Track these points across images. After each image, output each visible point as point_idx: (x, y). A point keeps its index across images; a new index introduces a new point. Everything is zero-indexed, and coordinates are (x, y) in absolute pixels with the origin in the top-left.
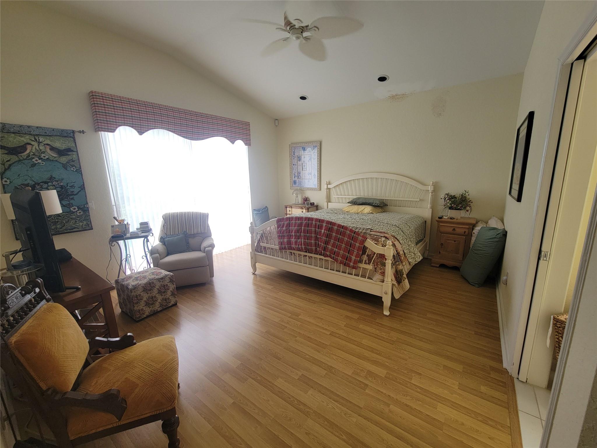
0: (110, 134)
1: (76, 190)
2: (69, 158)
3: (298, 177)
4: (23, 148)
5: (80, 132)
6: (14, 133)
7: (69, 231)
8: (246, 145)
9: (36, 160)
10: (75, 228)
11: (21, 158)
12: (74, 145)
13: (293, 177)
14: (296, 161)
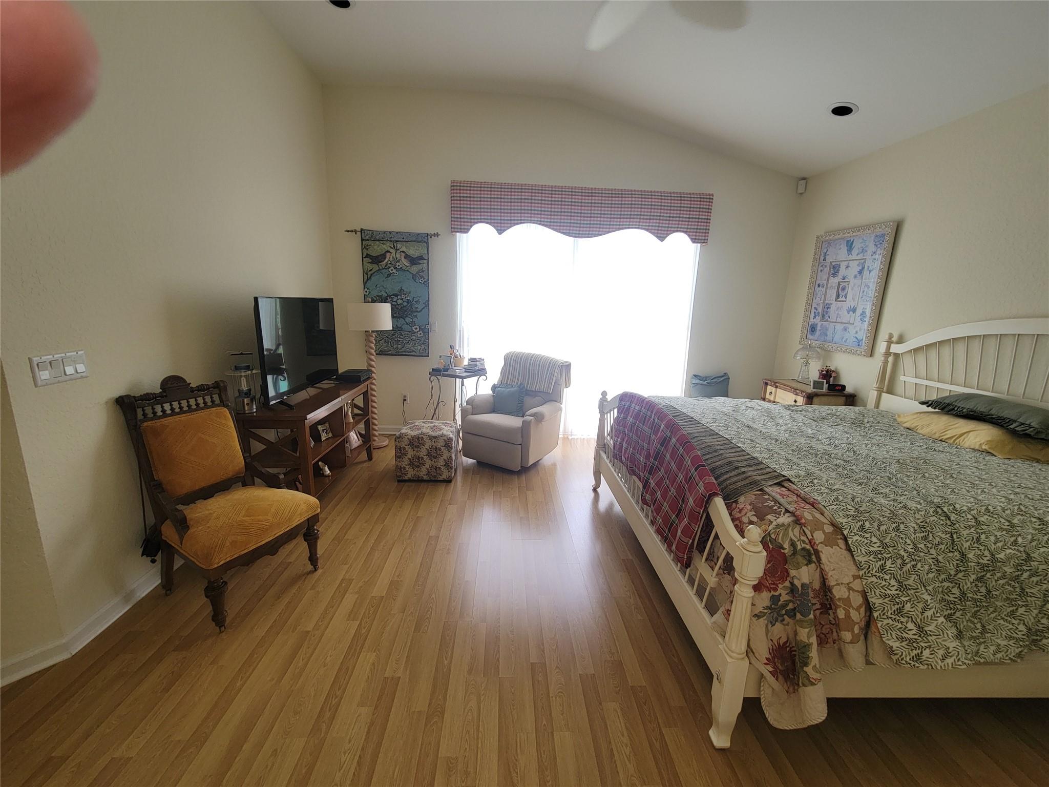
0: (464, 235)
1: (420, 307)
2: (420, 267)
3: (823, 316)
4: (383, 256)
5: (434, 235)
6: (378, 240)
7: (407, 353)
8: (694, 242)
9: (392, 270)
10: (413, 351)
11: (381, 268)
12: (426, 252)
13: (813, 315)
14: (825, 277)
